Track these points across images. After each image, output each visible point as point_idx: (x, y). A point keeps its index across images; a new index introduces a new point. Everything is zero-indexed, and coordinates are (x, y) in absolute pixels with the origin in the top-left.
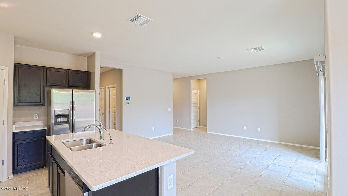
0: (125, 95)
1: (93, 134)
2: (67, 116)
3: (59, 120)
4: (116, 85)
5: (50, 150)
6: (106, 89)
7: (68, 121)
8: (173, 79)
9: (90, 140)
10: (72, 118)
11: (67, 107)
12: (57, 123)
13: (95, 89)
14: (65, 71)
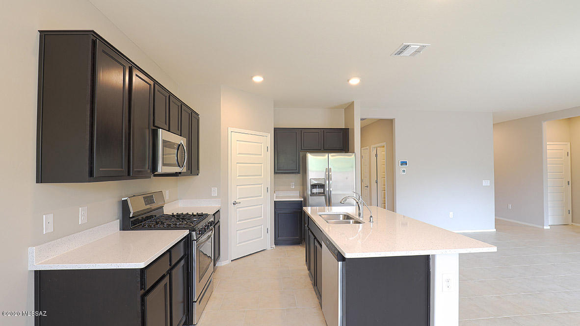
0: (398, 159)
1: (351, 210)
2: (322, 186)
3: (315, 191)
4: (385, 143)
5: (307, 222)
6: (372, 149)
7: (324, 193)
8: (493, 124)
9: (348, 216)
10: (328, 189)
11: (322, 176)
12: (312, 194)
13: (355, 151)
14: (319, 131)
